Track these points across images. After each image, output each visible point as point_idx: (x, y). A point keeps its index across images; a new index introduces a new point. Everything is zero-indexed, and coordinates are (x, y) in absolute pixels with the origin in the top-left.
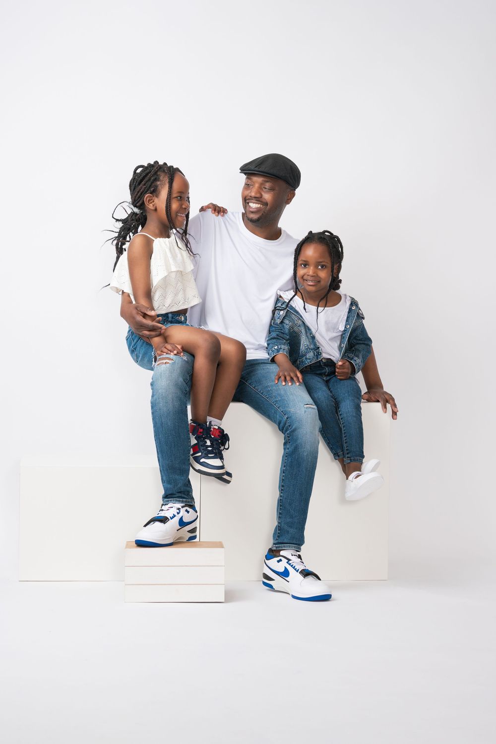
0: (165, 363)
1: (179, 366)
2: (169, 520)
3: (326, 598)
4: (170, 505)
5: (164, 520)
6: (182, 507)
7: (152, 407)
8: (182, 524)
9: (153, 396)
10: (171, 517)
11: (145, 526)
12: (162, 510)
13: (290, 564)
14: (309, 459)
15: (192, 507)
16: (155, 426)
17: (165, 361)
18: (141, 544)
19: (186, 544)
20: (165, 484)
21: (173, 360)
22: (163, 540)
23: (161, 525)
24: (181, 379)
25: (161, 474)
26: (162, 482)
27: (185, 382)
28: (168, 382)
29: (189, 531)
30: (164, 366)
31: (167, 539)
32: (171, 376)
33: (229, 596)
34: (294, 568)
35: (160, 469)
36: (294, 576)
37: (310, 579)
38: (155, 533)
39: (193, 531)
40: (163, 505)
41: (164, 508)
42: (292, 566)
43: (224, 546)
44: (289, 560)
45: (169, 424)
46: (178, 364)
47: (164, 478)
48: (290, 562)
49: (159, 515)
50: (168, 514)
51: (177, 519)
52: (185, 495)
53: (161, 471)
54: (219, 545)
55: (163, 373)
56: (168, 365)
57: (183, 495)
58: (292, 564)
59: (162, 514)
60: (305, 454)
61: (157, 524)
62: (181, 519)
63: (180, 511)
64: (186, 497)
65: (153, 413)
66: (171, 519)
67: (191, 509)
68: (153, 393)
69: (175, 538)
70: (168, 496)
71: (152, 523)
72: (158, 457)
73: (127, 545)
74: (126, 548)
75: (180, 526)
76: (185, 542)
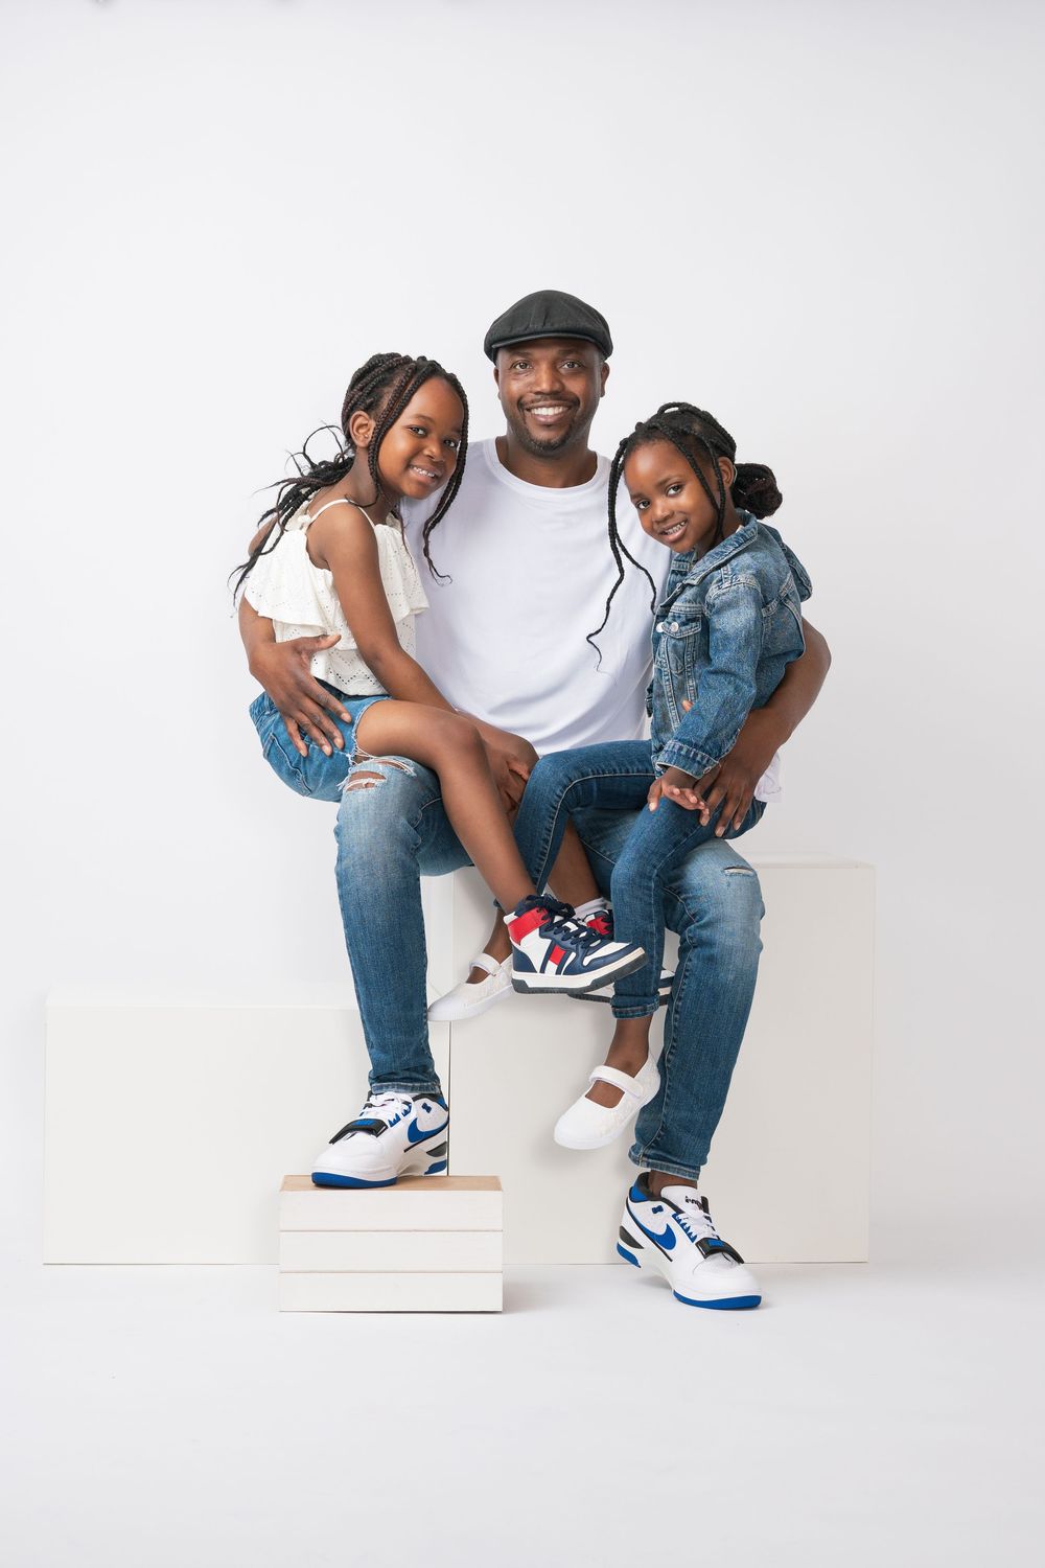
0: (367, 785)
1: (399, 791)
2: (387, 1128)
3: (750, 1303)
4: (389, 1094)
5: (374, 1128)
6: (415, 1099)
7: (340, 885)
8: (416, 1135)
9: (340, 860)
10: (392, 1120)
11: (333, 1141)
12: (371, 1106)
13: (679, 1221)
14: (739, 988)
15: (437, 1098)
16: (346, 926)
17: (364, 781)
18: (324, 1181)
19: (425, 1182)
20: (374, 1050)
21: (383, 777)
22: (375, 1173)
23: (370, 1138)
24: (403, 820)
25: (365, 1028)
26: (367, 1044)
27: (412, 825)
28: (373, 830)
29: (429, 1153)
30: (363, 791)
31: (383, 1170)
32: (381, 815)
33: (515, 1300)
34: (686, 1231)
35: (362, 1017)
36: (685, 1250)
37: (719, 1259)
38: (358, 1156)
39: (440, 1150)
40: (370, 1094)
41: (373, 1100)
42: (682, 1226)
43: (503, 1186)
44: (679, 1211)
45: (379, 921)
46: (395, 786)
47: (372, 1038)
48: (680, 1216)
49: (363, 1117)
50: (385, 1115)
51: (403, 1127)
52: (418, 1072)
53: (363, 1021)
54: (493, 1184)
55: (361, 809)
56: (372, 790)
57: (414, 1075)
58: (683, 1222)
59: (371, 1114)
60: (731, 977)
61: (361, 1136)
62: (413, 1126)
63: (410, 1107)
64: (421, 1077)
65: (341, 897)
66: (392, 1125)
67: (435, 1103)
68: (340, 851)
69: (399, 1169)
70: (382, 1078)
71: (349, 1134)
72: (357, 991)
73: (285, 1183)
74: (282, 1189)
75: (411, 1140)
76: (420, 1178)
